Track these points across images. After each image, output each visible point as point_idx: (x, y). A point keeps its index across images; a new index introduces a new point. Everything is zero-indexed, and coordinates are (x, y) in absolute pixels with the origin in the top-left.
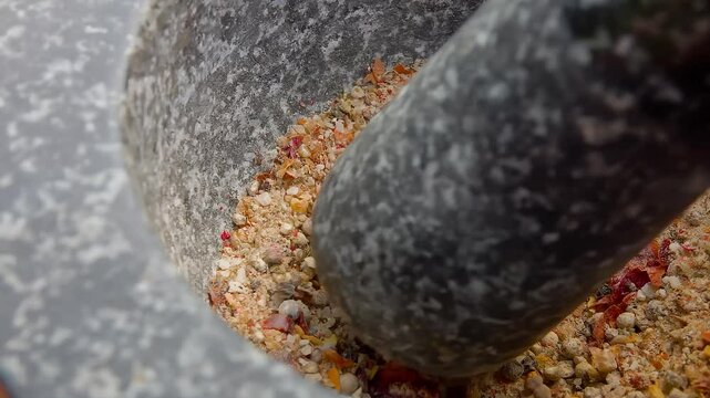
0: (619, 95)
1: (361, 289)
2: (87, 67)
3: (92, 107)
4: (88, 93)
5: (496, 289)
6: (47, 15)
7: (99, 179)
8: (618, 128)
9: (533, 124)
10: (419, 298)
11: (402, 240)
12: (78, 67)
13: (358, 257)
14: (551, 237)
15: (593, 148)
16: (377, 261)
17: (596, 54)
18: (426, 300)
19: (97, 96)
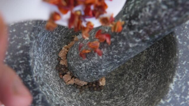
0: (138, 39)
1: (81, 72)
2: (24, 71)
3: (29, 81)
4: (27, 78)
5: (106, 70)
6: (10, 60)
7: (37, 97)
8: (136, 44)
9: (120, 45)
10: (92, 73)
11: (90, 64)
12: (22, 72)
13: (81, 67)
14: (119, 62)
15: (131, 48)
16: (84, 68)
17: (134, 33)
18: (94, 73)
19: (29, 78)
